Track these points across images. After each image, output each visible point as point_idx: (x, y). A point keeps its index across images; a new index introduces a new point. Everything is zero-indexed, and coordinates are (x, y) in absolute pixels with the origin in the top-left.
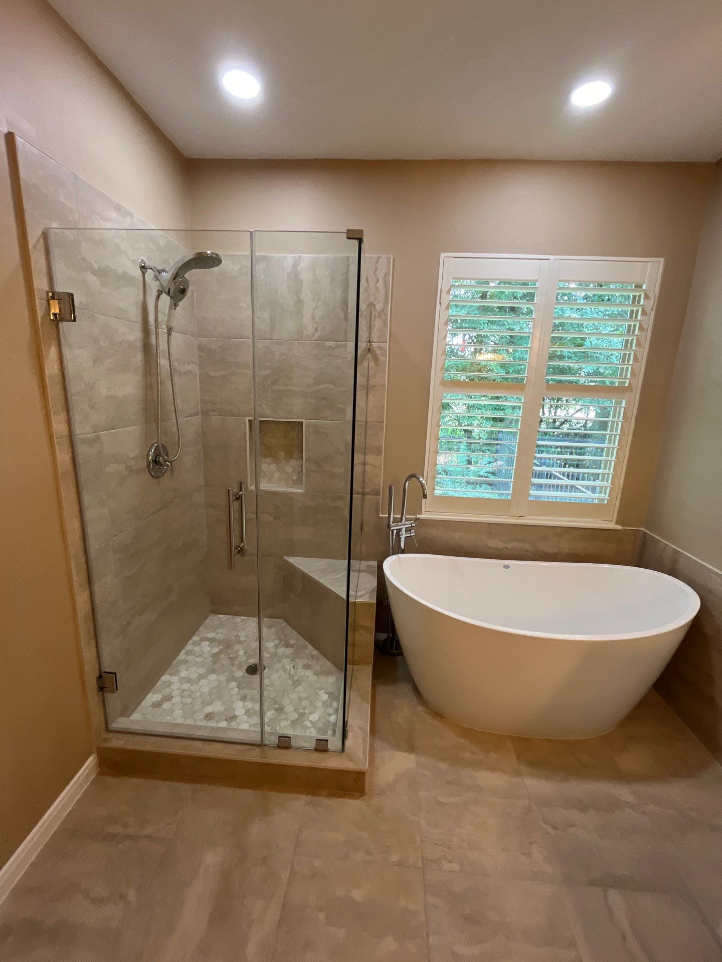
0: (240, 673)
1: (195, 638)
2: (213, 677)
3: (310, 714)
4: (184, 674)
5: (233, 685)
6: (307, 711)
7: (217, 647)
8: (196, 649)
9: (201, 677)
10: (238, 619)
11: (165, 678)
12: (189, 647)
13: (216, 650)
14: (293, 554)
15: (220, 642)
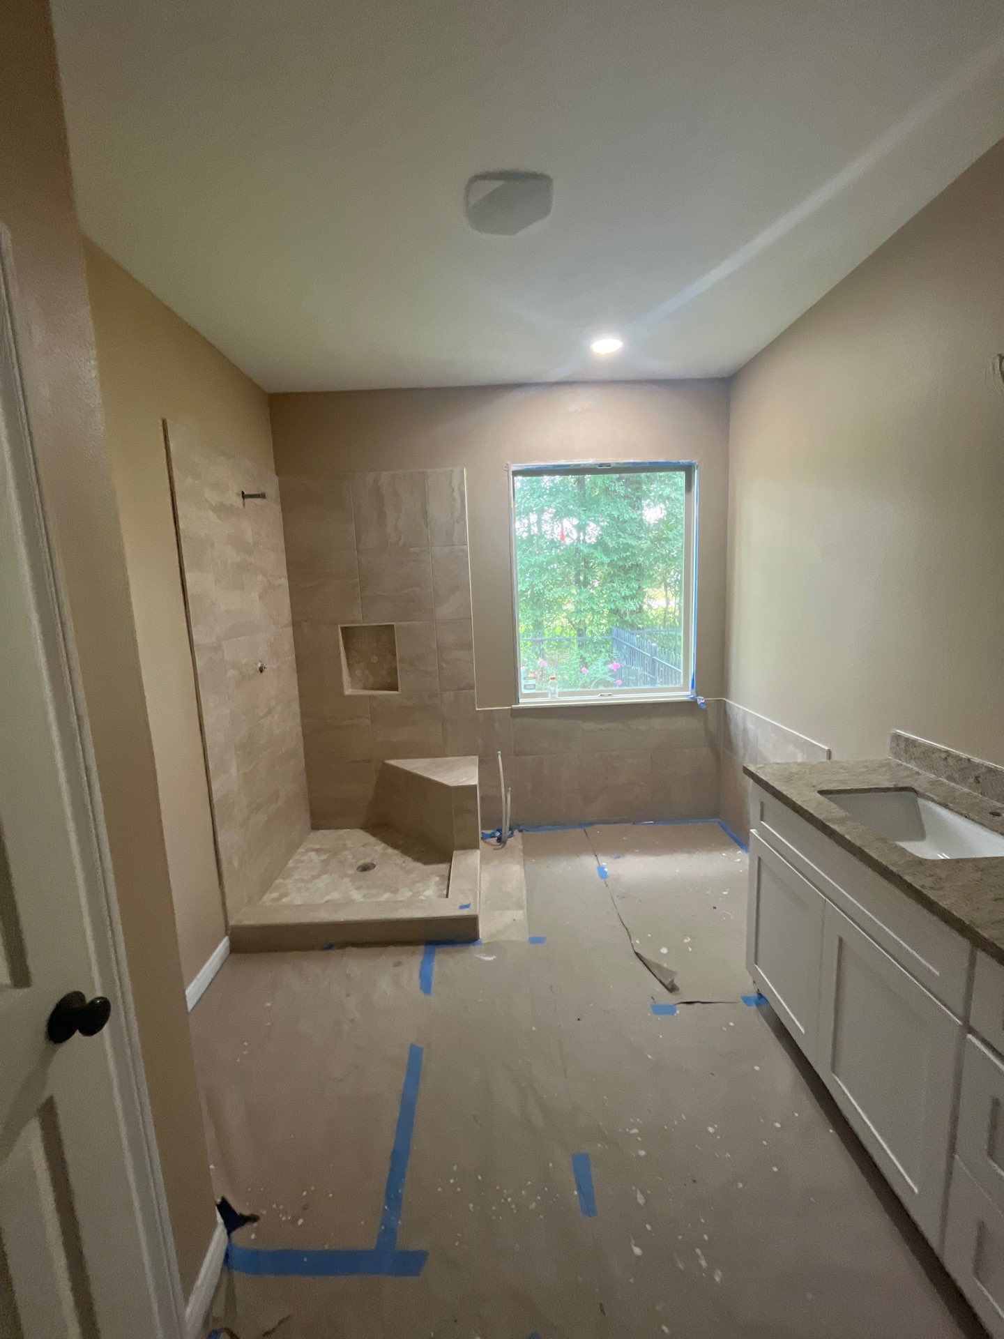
0: (352, 871)
1: (301, 850)
2: (325, 876)
3: (425, 891)
4: (296, 876)
5: (347, 880)
6: (421, 889)
7: (325, 854)
8: (304, 858)
9: (314, 877)
10: (342, 832)
11: (279, 881)
12: (296, 857)
13: (324, 857)
14: (392, 758)
15: (327, 851)
